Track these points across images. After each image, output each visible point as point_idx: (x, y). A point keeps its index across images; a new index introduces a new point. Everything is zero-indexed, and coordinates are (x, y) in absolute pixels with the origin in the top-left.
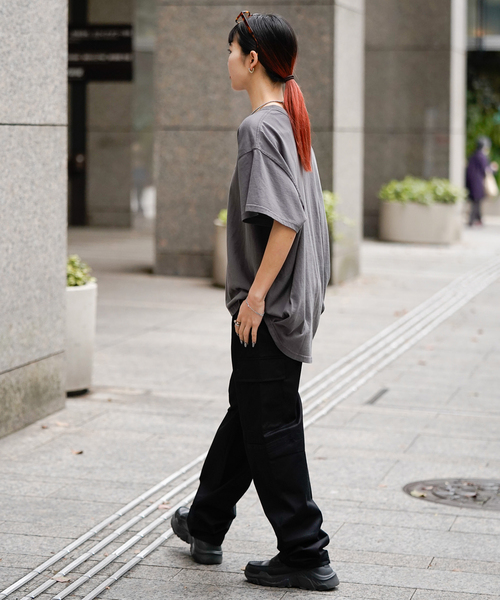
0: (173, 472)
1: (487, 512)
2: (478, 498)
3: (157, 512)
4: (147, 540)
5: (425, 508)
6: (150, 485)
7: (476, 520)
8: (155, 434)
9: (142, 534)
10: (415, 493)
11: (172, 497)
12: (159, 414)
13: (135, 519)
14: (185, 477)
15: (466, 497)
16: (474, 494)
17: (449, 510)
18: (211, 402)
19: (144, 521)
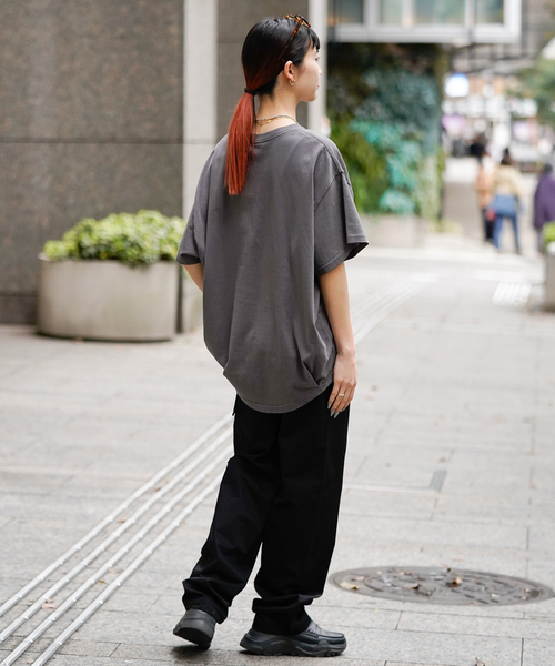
0: (48, 563)
1: (436, 607)
2: (420, 589)
3: (42, 613)
4: (38, 647)
5: (361, 603)
6: (24, 580)
7: (424, 616)
8: (14, 518)
9: (30, 639)
10: (345, 584)
11: (55, 595)
12: (12, 493)
13: (17, 622)
14: (63, 570)
15: (408, 589)
16: (416, 585)
17: (390, 604)
18: (71, 477)
19: (28, 624)
